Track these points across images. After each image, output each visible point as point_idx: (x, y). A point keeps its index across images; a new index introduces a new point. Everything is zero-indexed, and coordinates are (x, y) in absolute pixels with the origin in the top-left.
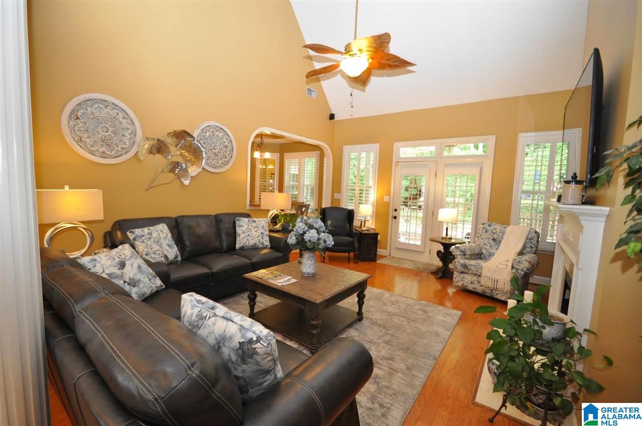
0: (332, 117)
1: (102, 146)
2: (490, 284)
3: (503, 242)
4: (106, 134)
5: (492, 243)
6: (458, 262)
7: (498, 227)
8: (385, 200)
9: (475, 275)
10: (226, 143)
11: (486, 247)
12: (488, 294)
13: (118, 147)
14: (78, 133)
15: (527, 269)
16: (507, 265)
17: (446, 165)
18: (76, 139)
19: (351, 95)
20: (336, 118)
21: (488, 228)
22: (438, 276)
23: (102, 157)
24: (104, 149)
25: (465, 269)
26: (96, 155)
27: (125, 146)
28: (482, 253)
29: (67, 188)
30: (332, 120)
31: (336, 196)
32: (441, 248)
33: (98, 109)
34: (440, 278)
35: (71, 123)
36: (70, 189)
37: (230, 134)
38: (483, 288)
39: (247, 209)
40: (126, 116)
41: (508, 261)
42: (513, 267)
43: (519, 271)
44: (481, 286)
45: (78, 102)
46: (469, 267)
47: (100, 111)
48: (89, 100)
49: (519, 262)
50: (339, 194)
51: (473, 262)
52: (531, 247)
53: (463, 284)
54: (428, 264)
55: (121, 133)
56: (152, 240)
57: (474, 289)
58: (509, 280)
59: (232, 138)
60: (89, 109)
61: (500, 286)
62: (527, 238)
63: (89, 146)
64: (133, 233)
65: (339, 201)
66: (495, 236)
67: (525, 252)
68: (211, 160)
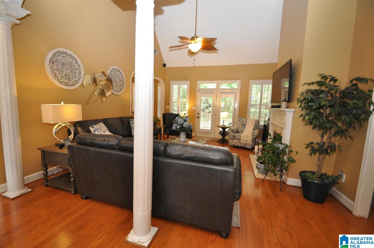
0: (164, 65)
1: (66, 79)
2: (244, 142)
3: (246, 126)
4: (68, 72)
5: (242, 126)
6: (231, 135)
7: (244, 120)
8: (193, 109)
9: (238, 139)
10: (121, 78)
11: (240, 128)
12: (243, 147)
13: (73, 80)
14: (54, 71)
15: (257, 135)
16: (250, 134)
17: (221, 93)
18: (53, 75)
19: (194, 60)
20: (167, 66)
21: (240, 120)
22: (221, 142)
23: (66, 85)
24: (66, 81)
25: (234, 138)
26: (63, 84)
27: (76, 79)
28: (239, 131)
29: (62, 103)
30: (164, 67)
31: (167, 107)
32: (221, 129)
33: (63, 58)
34: (222, 143)
35: (51, 65)
36: (64, 104)
37: (123, 73)
38: (241, 144)
39: (131, 114)
40: (76, 62)
41: (250, 133)
42: (252, 135)
43: (254, 136)
44: (240, 144)
45: (54, 53)
46: (236, 136)
47: (64, 59)
48: (59, 52)
49: (254, 132)
50: (168, 106)
51: (237, 134)
52: (257, 127)
53: (233, 144)
54: (214, 138)
55: (74, 72)
56: (102, 131)
57: (238, 145)
58: (251, 140)
59: (124, 76)
60: (59, 57)
61: (248, 142)
62: (255, 123)
63: (59, 79)
64: (93, 127)
65: (169, 109)
66: (243, 123)
67: (254, 129)
68: (115, 88)
